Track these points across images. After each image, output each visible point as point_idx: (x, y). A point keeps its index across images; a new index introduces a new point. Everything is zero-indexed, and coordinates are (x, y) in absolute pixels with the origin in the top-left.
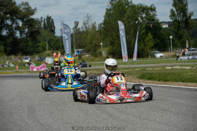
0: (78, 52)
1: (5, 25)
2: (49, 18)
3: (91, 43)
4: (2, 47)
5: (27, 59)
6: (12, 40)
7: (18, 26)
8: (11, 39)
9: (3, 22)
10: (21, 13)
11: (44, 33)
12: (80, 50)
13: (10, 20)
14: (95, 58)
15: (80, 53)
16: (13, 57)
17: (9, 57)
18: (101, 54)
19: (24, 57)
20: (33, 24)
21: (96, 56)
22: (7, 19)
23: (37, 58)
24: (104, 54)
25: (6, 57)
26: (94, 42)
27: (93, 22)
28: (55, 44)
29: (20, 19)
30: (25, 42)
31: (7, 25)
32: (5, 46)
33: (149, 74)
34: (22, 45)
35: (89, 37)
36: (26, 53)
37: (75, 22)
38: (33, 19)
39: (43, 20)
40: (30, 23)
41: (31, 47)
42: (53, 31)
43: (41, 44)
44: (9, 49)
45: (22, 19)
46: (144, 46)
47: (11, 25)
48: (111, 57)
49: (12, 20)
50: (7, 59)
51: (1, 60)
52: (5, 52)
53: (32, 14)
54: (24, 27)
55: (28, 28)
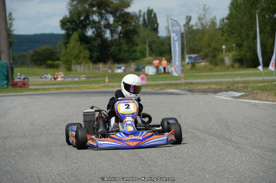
0: (190, 58)
1: (89, 21)
2: (150, 12)
3: (209, 45)
4: (87, 51)
5: (120, 68)
6: (100, 43)
7: (109, 24)
8: (99, 41)
9: (87, 17)
10: (112, 6)
11: (143, 32)
12: (193, 56)
13: (97, 14)
14: (214, 67)
15: (193, 60)
16: (101, 65)
17: (96, 66)
18: (222, 61)
19: (116, 65)
20: (128, 20)
21: (216, 64)
22: (94, 13)
23: (133, 66)
24: (228, 61)
25: (91, 65)
26: (213, 45)
27: (212, 16)
28: (158, 47)
29: (111, 13)
30: (117, 46)
31: (94, 22)
32: (90, 50)
34: (113, 49)
35: (206, 38)
36: (119, 60)
37: (187, 17)
38: (128, 14)
39: (142, 14)
40: (125, 19)
41: (125, 51)
42: (156, 30)
43: (138, 48)
44: (96, 54)
45: (113, 13)
47: (99, 22)
48: (237, 65)
49: (100, 14)
50: (93, 69)
51: (85, 70)
52: (91, 58)
53: (128, 5)
54: (116, 24)
55: (122, 26)
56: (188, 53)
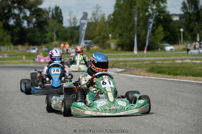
0: (86, 43)
1: (12, 14)
2: (57, 8)
3: (100, 34)
4: (9, 36)
5: (34, 49)
6: (20, 30)
7: (26, 16)
8: (18, 29)
9: (10, 11)
10: (29, 3)
11: (52, 23)
12: (88, 41)
13: (17, 9)
14: (103, 50)
15: (88, 45)
16: (20, 47)
17: (16, 47)
18: (109, 45)
19: (32, 47)
20: (40, 14)
21: (105, 48)
22: (15, 8)
23: (44, 48)
24: (113, 45)
25: (12, 47)
26: (103, 34)
27: (102, 13)
28: (63, 35)
30: (32, 32)
31: (15, 14)
32: (12, 35)
33: (158, 67)
34: (29, 35)
35: (98, 28)
36: (33, 43)
37: (84, 13)
38: (41, 9)
39: (51, 10)
40: (38, 13)
41: (38, 37)
42: (61, 22)
43: (48, 35)
44: (16, 38)
45: (29, 8)
46: (155, 38)
47: (19, 15)
48: (119, 49)
49: (20, 9)
50: (14, 49)
51: (7, 50)
52: (12, 41)
53: (41, 3)
54: (32, 17)
55: (36, 19)
56: (85, 39)
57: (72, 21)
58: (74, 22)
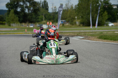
0: (62, 22)
1: (19, 5)
2: (45, 2)
3: (70, 17)
4: (17, 18)
6: (23, 14)
7: (27, 6)
8: (23, 13)
9: (18, 3)
11: (42, 10)
12: (63, 21)
13: (22, 2)
14: (72, 26)
15: (63, 23)
16: (23, 24)
18: (75, 23)
19: (30, 24)
20: (35, 5)
21: (73, 25)
22: (20, 1)
23: (38, 25)
24: (78, 23)
25: (19, 24)
26: (72, 16)
27: (71, 4)
28: (48, 17)
29: (28, 2)
30: (31, 16)
31: (21, 5)
32: (19, 17)
33: (105, 36)
34: (29, 17)
36: (31, 22)
37: (61, 4)
38: (36, 2)
39: (42, 2)
40: (34, 4)
41: (34, 18)
42: (47, 9)
43: (40, 17)
44: (21, 19)
45: (29, 2)
46: (102, 19)
47: (23, 5)
48: (81, 25)
49: (24, 2)
50: (20, 25)
51: (16, 26)
52: (19, 21)
54: (31, 6)
55: (33, 7)
56: (61, 19)
57: (54, 9)
58: (55, 9)
